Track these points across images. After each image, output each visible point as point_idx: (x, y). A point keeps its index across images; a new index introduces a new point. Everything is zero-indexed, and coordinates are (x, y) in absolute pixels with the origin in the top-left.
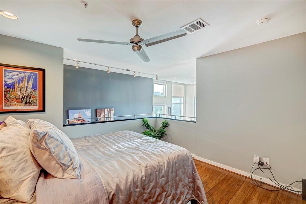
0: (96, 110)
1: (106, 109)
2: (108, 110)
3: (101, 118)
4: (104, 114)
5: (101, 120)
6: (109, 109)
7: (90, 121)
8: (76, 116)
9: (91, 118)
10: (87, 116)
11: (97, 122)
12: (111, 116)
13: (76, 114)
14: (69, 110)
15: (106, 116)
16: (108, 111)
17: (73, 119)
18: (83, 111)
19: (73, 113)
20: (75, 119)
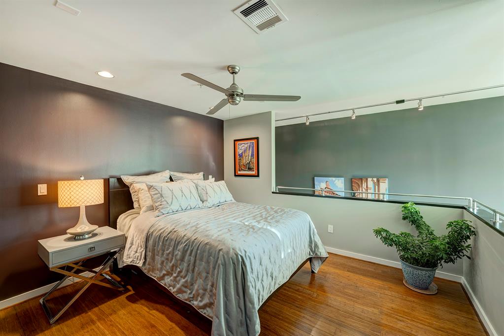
0: (352, 179)
1: (370, 180)
2: (373, 180)
3: (361, 193)
4: (365, 187)
5: (360, 196)
6: (375, 179)
7: (343, 195)
8: (323, 185)
9: (343, 190)
10: (337, 187)
11: (353, 198)
12: (381, 192)
13: (323, 182)
14: (315, 178)
15: (369, 191)
16: (374, 183)
17: (319, 189)
18: (332, 180)
19: (320, 182)
20: (322, 190)
